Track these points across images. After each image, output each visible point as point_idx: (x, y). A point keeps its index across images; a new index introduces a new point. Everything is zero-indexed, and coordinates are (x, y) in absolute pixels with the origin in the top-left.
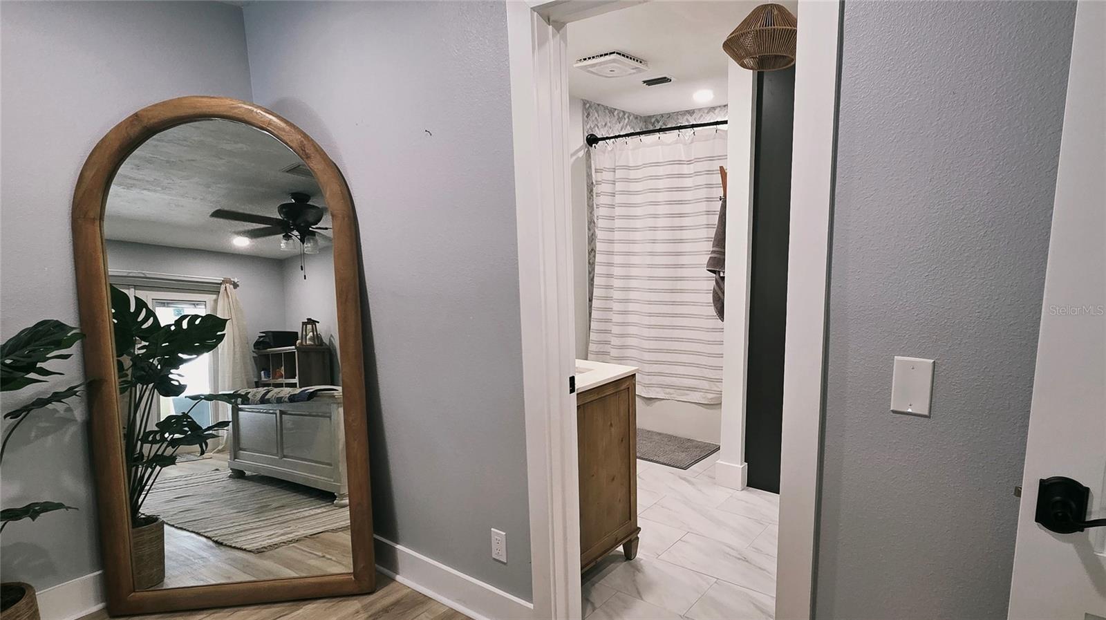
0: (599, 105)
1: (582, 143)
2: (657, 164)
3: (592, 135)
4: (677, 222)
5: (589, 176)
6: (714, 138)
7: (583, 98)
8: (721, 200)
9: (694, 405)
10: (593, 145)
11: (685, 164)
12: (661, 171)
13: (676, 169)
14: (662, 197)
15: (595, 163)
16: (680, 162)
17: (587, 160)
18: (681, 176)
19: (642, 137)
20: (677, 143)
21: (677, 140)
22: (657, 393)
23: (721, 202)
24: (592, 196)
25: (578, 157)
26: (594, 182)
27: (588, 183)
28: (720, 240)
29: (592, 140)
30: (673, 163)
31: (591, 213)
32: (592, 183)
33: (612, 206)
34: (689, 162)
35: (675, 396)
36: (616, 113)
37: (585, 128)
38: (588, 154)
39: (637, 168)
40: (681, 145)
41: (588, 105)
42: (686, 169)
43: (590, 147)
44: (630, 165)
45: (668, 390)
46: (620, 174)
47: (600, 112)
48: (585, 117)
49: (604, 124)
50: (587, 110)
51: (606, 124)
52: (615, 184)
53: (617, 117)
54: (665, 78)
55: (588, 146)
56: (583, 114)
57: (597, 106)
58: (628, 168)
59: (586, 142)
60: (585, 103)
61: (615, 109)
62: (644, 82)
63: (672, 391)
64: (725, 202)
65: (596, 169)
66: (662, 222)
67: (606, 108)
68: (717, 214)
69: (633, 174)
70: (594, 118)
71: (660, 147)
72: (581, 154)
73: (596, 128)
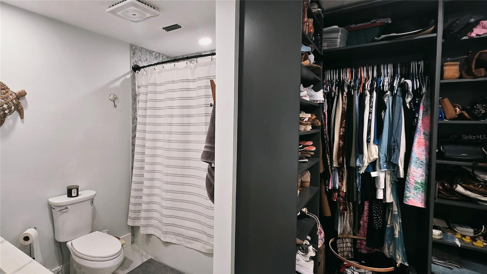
0: (142, 48)
1: (129, 70)
2: (173, 82)
3: (135, 65)
4: (186, 120)
5: (134, 90)
6: (210, 64)
7: (131, 43)
8: (211, 106)
9: (196, 251)
10: (137, 71)
11: (191, 82)
12: (175, 86)
13: (185, 85)
14: (176, 103)
15: (138, 82)
16: (188, 81)
17: (133, 80)
18: (188, 89)
19: (164, 65)
20: (186, 68)
21: (186, 66)
22: (172, 239)
23: (212, 108)
24: (136, 102)
25: (126, 79)
26: (137, 94)
27: (132, 94)
28: (211, 138)
29: (136, 68)
30: (183, 81)
31: (134, 113)
32: (136, 94)
33: (145, 109)
34: (194, 81)
35: (183, 243)
36: (154, 54)
37: (132, 61)
38: (133, 78)
39: (161, 85)
40: (189, 69)
41: (134, 47)
42: (192, 85)
43: (135, 73)
44: (157, 83)
45: (179, 238)
46: (150, 88)
47: (143, 52)
48: (132, 54)
49: (145, 59)
50: (132, 50)
51: (147, 60)
52: (147, 95)
53: (154, 56)
54: (177, 25)
55: (133, 72)
56: (131, 52)
57: (140, 48)
58: (155, 85)
59: (132, 69)
60: (132, 46)
61: (154, 52)
62: (164, 28)
63: (181, 239)
64: (214, 108)
65: (138, 86)
66: (176, 120)
67: (147, 50)
68: (209, 116)
69: (159, 89)
70: (138, 55)
71: (175, 71)
72: (129, 76)
73: (140, 62)
